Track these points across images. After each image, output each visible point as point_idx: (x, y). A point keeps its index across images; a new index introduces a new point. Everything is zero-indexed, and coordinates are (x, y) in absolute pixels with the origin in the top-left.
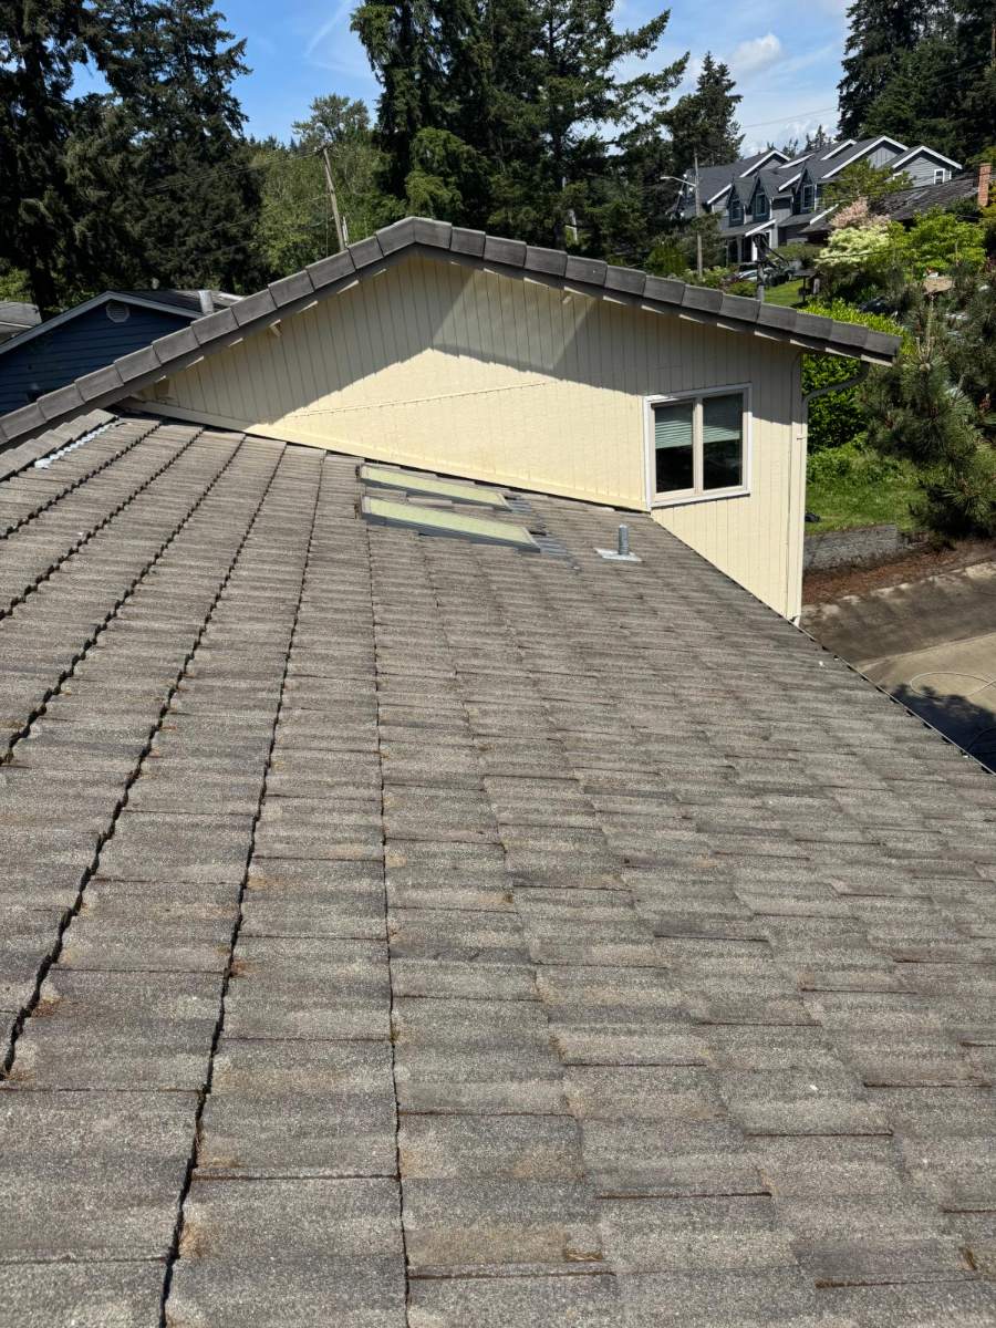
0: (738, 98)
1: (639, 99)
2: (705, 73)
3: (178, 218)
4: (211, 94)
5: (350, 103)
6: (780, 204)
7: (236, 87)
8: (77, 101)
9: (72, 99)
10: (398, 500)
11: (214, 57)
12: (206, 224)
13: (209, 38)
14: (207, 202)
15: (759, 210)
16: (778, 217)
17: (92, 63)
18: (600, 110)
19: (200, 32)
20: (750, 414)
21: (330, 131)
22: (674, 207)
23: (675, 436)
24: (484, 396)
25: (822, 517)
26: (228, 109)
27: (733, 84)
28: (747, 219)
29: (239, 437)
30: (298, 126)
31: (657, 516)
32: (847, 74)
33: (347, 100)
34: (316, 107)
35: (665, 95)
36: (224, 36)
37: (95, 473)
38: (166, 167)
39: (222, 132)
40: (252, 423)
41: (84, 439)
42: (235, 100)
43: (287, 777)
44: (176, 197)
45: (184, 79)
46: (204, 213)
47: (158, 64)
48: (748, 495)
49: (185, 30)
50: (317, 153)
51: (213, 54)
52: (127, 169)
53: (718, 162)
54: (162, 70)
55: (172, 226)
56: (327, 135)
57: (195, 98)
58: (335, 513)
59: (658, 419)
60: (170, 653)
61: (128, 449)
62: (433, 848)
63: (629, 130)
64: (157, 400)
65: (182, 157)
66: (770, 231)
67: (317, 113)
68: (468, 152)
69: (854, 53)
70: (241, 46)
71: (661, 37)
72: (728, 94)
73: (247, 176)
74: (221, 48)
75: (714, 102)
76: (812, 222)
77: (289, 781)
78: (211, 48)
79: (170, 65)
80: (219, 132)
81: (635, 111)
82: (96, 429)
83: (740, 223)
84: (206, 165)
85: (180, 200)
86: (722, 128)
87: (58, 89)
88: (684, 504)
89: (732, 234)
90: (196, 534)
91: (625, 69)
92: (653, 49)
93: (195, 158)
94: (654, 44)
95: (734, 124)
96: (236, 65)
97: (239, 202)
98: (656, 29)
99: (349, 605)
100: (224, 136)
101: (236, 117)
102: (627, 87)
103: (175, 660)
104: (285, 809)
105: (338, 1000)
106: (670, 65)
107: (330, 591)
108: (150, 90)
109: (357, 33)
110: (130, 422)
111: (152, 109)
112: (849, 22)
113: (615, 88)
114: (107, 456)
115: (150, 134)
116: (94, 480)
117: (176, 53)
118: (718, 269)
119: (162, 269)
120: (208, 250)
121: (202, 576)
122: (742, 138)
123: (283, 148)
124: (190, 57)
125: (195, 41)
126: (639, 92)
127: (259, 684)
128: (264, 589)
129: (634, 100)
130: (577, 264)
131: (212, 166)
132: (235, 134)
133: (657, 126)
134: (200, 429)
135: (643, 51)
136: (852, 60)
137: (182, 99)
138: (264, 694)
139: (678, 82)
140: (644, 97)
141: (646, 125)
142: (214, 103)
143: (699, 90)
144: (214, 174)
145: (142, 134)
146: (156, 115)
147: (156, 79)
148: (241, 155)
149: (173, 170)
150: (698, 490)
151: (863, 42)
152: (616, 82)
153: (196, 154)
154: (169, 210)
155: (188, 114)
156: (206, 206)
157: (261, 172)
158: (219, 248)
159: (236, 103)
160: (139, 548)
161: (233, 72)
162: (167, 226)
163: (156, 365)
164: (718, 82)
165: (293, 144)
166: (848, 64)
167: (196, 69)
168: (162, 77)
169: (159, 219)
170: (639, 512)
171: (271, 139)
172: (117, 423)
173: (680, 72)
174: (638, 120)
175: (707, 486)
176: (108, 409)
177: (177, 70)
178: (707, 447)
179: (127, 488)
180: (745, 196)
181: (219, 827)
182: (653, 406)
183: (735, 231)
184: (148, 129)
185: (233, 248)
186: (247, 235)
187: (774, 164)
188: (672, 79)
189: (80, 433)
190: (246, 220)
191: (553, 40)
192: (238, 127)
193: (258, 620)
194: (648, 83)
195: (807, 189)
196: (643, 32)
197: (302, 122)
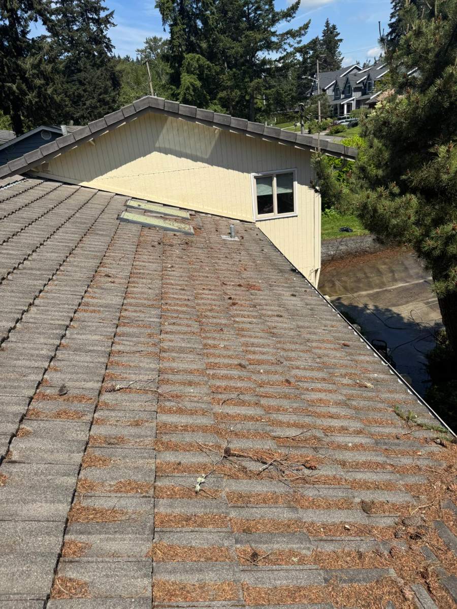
0: (341, 40)
1: (288, 41)
2: (326, 28)
3: (82, 93)
4: (98, 35)
5: (163, 41)
6: (357, 90)
7: (110, 33)
8: (33, 39)
9: (31, 38)
10: (140, 214)
11: (99, 18)
12: (95, 95)
13: (97, 10)
14: (96, 85)
15: (348, 92)
16: (356, 95)
17: (40, 22)
18: (269, 46)
19: (93, 7)
20: (296, 182)
21: (153, 53)
22: (310, 90)
23: (265, 190)
24: (182, 171)
25: (354, 230)
26: (106, 43)
27: (339, 34)
28: (342, 96)
29: (78, 187)
30: (138, 51)
31: (258, 225)
32: (390, 30)
33: (161, 39)
34: (147, 42)
35: (300, 39)
36: (104, 9)
37: (7, 199)
38: (77, 69)
39: (103, 53)
40: (82, 181)
41: (8, 186)
42: (109, 39)
43: (42, 301)
44: (81, 83)
45: (86, 29)
46: (94, 91)
47: (74, 21)
48: (297, 216)
49: (86, 6)
50: (143, 64)
51: (99, 17)
52: (55, 70)
53: (331, 70)
54: (75, 24)
55: (80, 96)
56: (152, 55)
57: (90, 37)
58: (109, 218)
59: (258, 183)
60: (13, 261)
61: (26, 191)
62: (90, 324)
63: (283, 55)
64: (44, 171)
65: (85, 64)
66: (352, 102)
67: (147, 45)
68: (208, 64)
69: (394, 20)
70: (111, 14)
71: (297, 12)
72: (336, 38)
73: (114, 74)
74: (103, 14)
75: (330, 42)
76: (371, 98)
77: (43, 302)
78: (98, 15)
79: (79, 22)
80: (101, 53)
81: (286, 47)
82: (14, 183)
83: (339, 98)
84: (95, 68)
85: (84, 84)
86: (333, 54)
87: (24, 33)
88: (270, 220)
89: (335, 103)
90: (43, 222)
91: (281, 27)
92: (293, 18)
93: (90, 65)
94: (294, 15)
95: (339, 52)
96: (109, 22)
97: (110, 85)
98: (295, 8)
99: (96, 249)
100: (104, 55)
101: (109, 47)
102: (283, 35)
103: (14, 264)
104: (38, 310)
105: (32, 358)
106: (302, 25)
107: (92, 244)
108: (70, 33)
109: (158, 9)
110: (30, 180)
111: (71, 42)
112: (392, 5)
113: (277, 36)
114: (15, 193)
115: (70, 54)
116: (7, 202)
117: (82, 17)
118: (329, 119)
119: (75, 116)
120: (96, 107)
121: (37, 237)
122: (342, 59)
123: (133, 61)
124: (89, 18)
125: (90, 11)
126: (288, 38)
127: (44, 273)
128: (62, 242)
129: (286, 41)
130: (218, 116)
131: (98, 69)
132: (109, 54)
133: (296, 53)
134: (61, 184)
135: (289, 18)
136: (393, 23)
137: (85, 37)
138: (46, 276)
139: (306, 33)
140: (290, 40)
141: (291, 53)
142: (99, 40)
143: (323, 36)
144: (99, 72)
145: (66, 54)
146: (73, 45)
147: (72, 28)
148: (112, 64)
149: (80, 71)
150: (275, 214)
151: (398, 15)
152: (278, 33)
153: (91, 64)
154: (78, 89)
155: (87, 45)
156: (95, 87)
157: (120, 72)
158: (101, 107)
159: (109, 41)
160: (16, 227)
161: (108, 25)
162: (77, 96)
163: (41, 157)
164: (331, 33)
165: (137, 59)
166: (391, 25)
167: (91, 24)
168: (75, 28)
169: (74, 93)
170: (251, 223)
171: (127, 56)
172: (25, 180)
173: (306, 29)
174: (287, 51)
175: (279, 212)
176: (21, 175)
177: (82, 24)
178: (279, 195)
179: (19, 205)
180: (341, 86)
181: (9, 312)
182: (255, 177)
183: (337, 102)
184: (69, 52)
185: (107, 106)
186: (114, 101)
187: (355, 71)
188: (303, 32)
189: (6, 184)
190: (113, 94)
191: (249, 14)
192: (110, 51)
193: (55, 252)
194: (292, 34)
195: (369, 83)
196: (288, 10)
197: (140, 49)
